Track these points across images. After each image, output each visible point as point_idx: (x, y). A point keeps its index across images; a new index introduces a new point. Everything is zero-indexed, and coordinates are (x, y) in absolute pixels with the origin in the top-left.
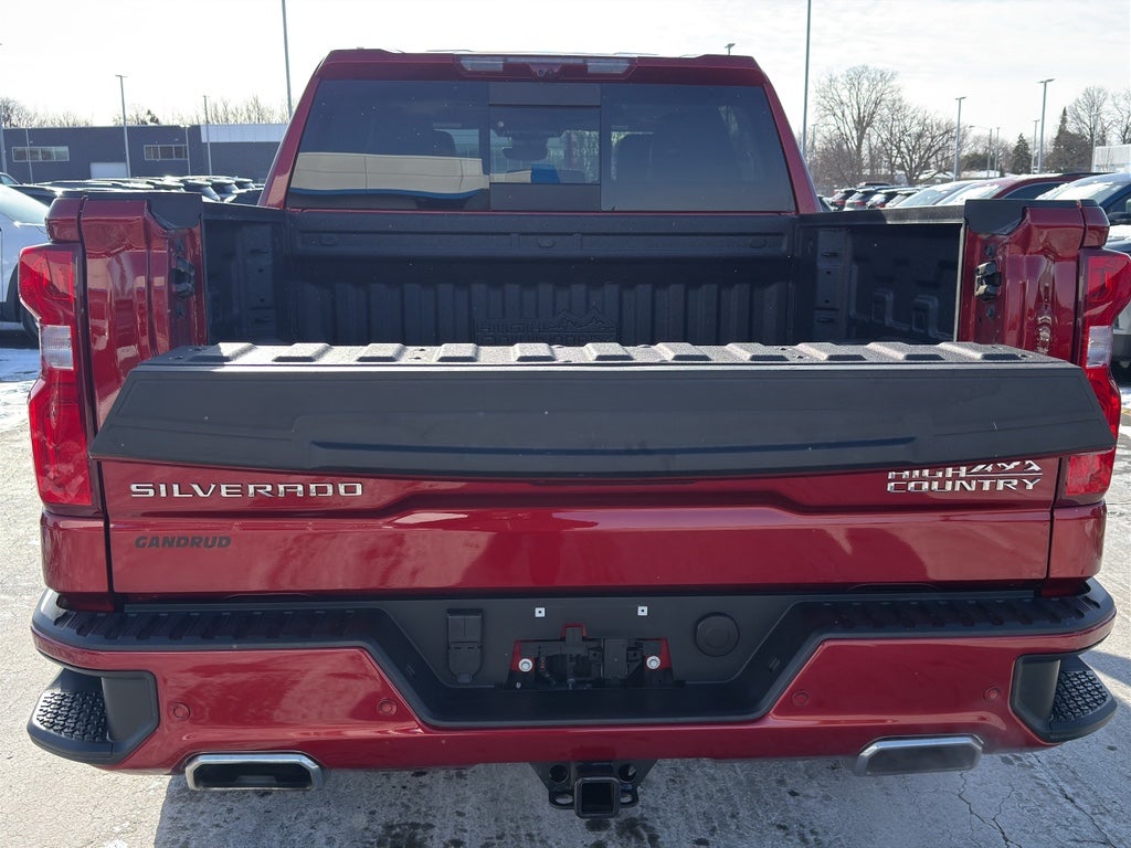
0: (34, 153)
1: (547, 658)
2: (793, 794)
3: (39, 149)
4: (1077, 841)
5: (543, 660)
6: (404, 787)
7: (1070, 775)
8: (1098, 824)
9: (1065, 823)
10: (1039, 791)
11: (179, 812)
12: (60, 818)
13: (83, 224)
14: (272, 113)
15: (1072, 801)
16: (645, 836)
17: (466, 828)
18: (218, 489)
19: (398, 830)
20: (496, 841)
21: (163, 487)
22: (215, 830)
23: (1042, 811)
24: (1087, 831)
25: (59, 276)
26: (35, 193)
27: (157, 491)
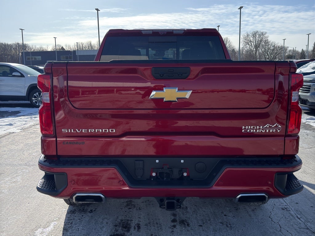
0: (32, 58)
1: (159, 173)
2: (225, 215)
3: (33, 57)
4: (299, 228)
5: (158, 173)
6: (126, 212)
7: (300, 213)
8: (306, 224)
9: (297, 224)
10: (291, 216)
11: (70, 216)
12: (41, 217)
13: (52, 69)
14: (95, 47)
15: (300, 219)
16: (186, 224)
17: (141, 221)
18: (82, 130)
19: (124, 221)
20: (148, 224)
21: (69, 130)
22: (79, 220)
23: (291, 221)
24: (303, 226)
25: (46, 83)
26: (33, 68)
27: (68, 131)
